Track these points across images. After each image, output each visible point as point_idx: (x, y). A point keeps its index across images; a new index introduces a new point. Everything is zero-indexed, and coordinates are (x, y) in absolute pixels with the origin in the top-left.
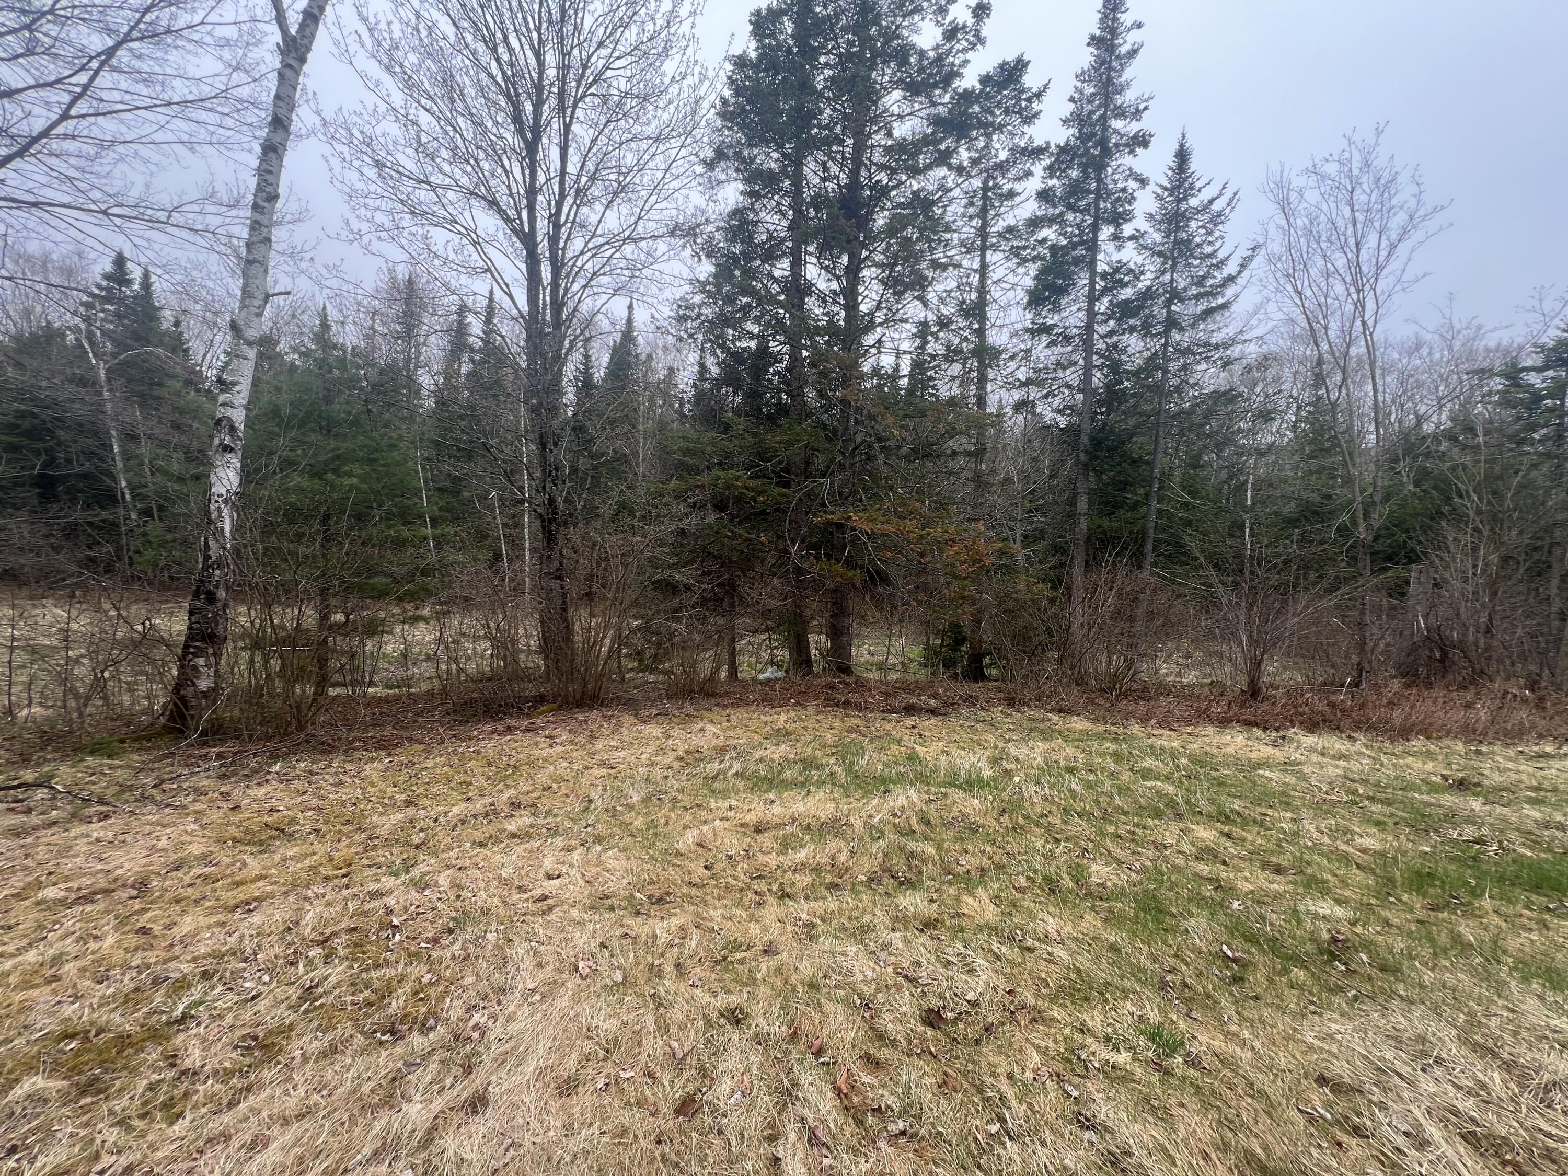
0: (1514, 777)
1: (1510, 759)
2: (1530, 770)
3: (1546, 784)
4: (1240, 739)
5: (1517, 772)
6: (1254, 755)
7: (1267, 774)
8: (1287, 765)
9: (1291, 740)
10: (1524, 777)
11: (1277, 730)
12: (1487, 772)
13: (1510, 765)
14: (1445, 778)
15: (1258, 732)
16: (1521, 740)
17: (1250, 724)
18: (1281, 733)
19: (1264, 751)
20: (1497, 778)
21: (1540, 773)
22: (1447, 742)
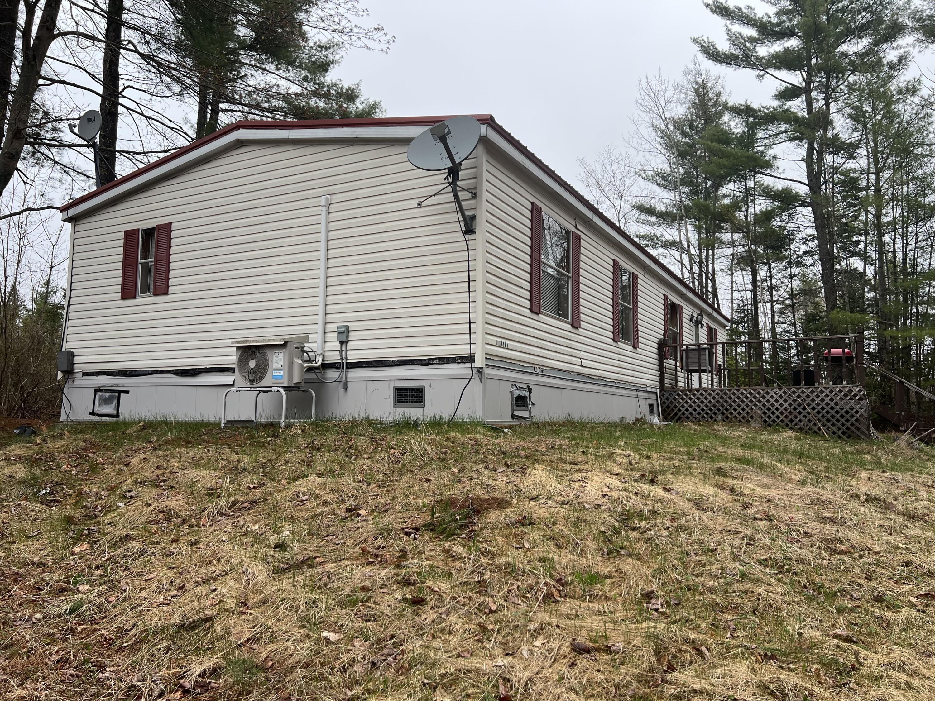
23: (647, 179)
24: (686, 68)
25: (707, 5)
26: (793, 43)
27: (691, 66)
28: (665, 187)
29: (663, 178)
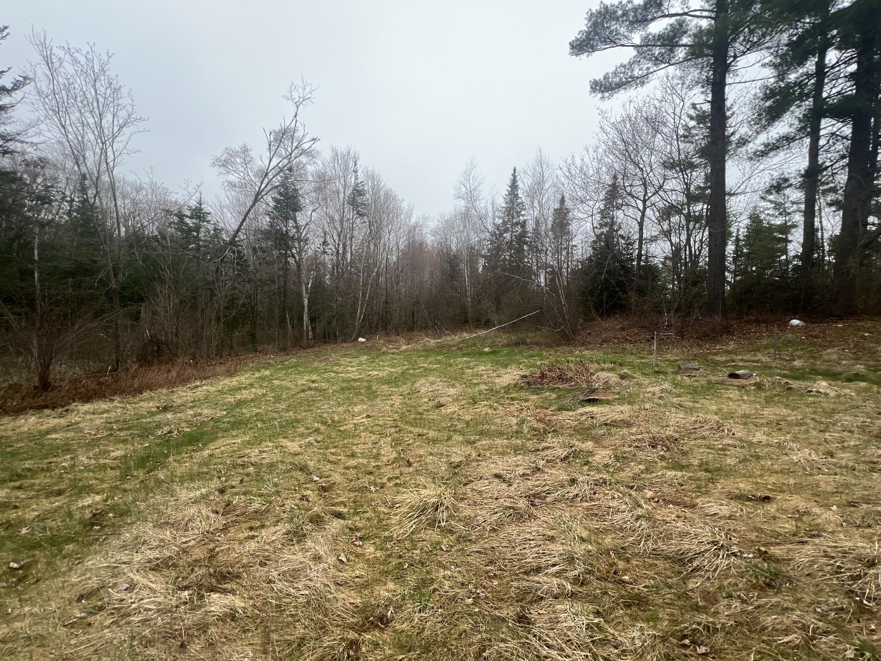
0: (185, 398)
1: (184, 391)
2: (191, 394)
3: (197, 399)
4: (33, 419)
5: (186, 396)
6: (44, 427)
7: (54, 436)
8: (69, 427)
9: (73, 411)
10: (189, 398)
11: (62, 407)
12: (175, 400)
13: (184, 394)
14: (158, 408)
15: (47, 412)
16: (189, 382)
17: (40, 408)
18: (66, 408)
19: (53, 422)
20: (179, 401)
21: (195, 394)
22: (159, 390)
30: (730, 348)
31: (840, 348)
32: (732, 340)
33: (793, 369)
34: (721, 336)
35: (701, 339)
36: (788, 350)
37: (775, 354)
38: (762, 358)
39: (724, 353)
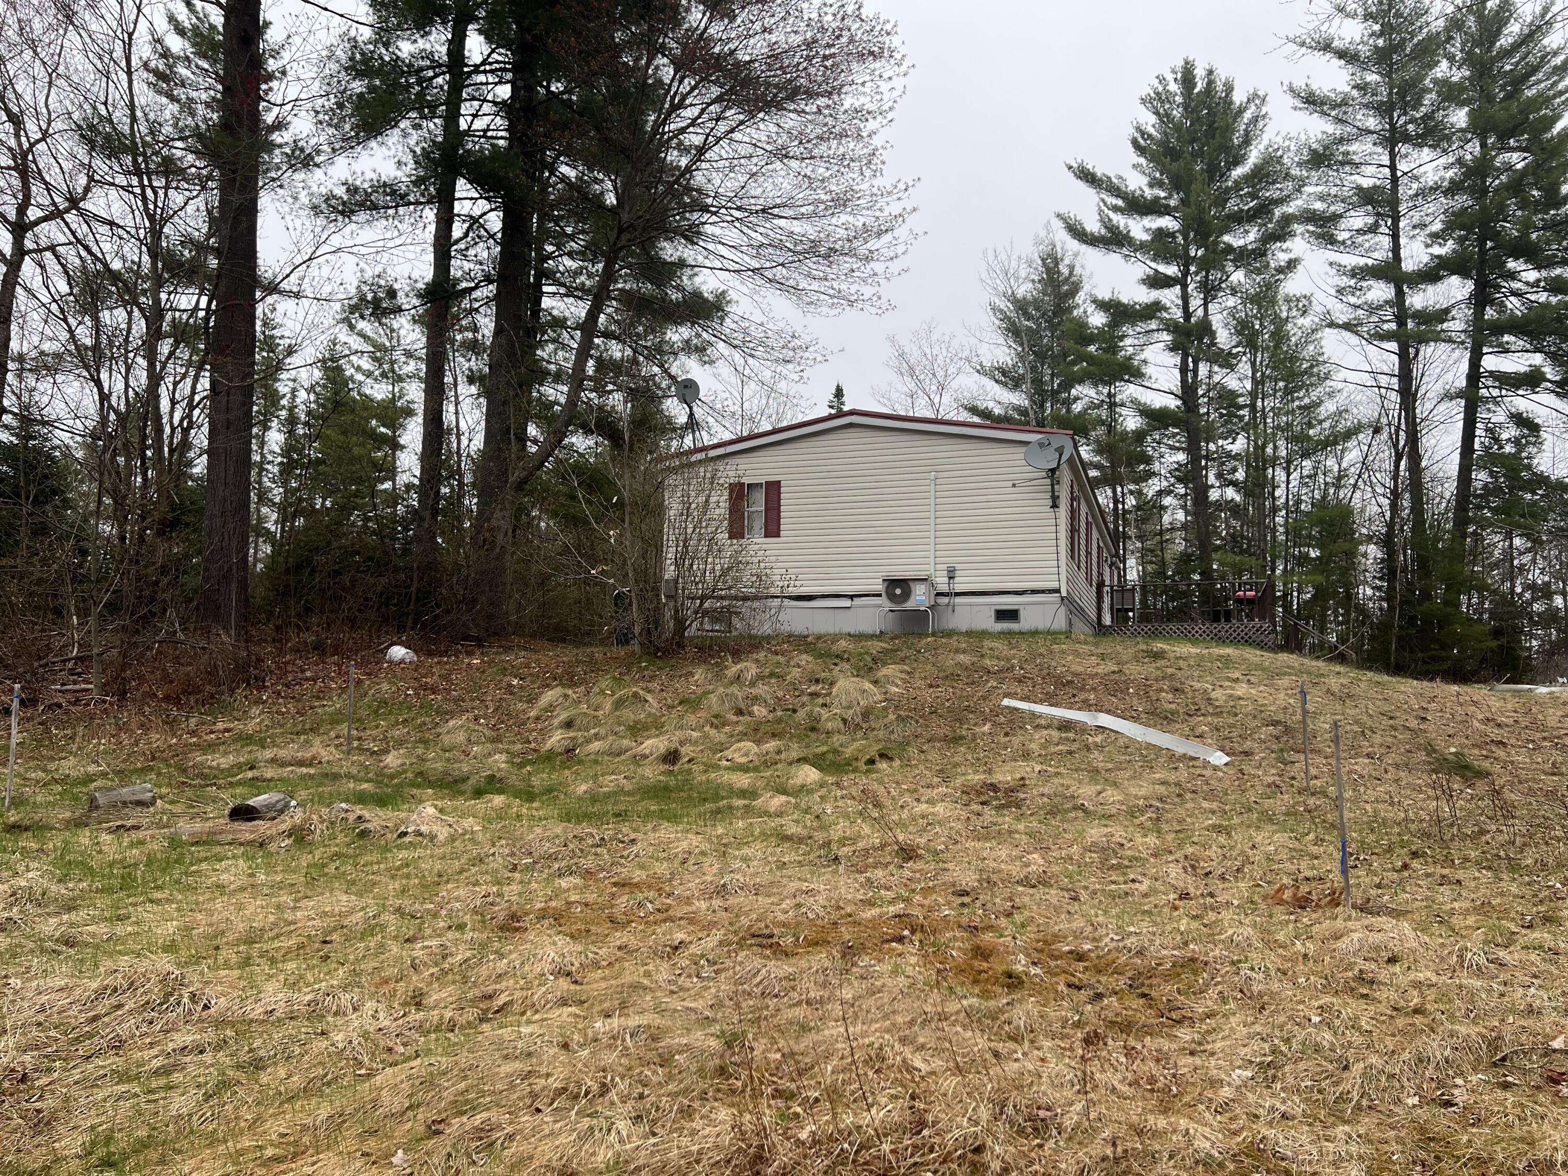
23: (982, 371)
24: (1037, 236)
25: (1070, 168)
26: (1167, 223)
27: (1043, 234)
28: (1005, 385)
29: (1004, 373)
30: (251, 726)
31: (471, 715)
32: (259, 702)
33: (382, 777)
34: (232, 691)
35: (177, 702)
36: (377, 727)
37: (350, 739)
38: (323, 753)
39: (235, 741)
